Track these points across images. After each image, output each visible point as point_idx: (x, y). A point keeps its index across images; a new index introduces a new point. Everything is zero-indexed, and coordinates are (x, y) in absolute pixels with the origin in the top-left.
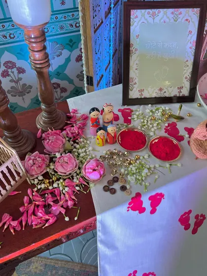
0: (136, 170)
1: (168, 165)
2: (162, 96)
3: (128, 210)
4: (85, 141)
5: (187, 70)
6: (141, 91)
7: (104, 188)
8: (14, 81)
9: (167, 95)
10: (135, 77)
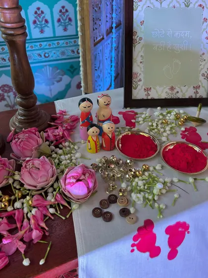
0: (144, 185)
1: (191, 180)
2: (174, 97)
3: (132, 251)
4: (72, 146)
5: (204, 66)
6: (148, 90)
7: (94, 211)
8: (10, 106)
9: (180, 96)
10: (140, 72)
